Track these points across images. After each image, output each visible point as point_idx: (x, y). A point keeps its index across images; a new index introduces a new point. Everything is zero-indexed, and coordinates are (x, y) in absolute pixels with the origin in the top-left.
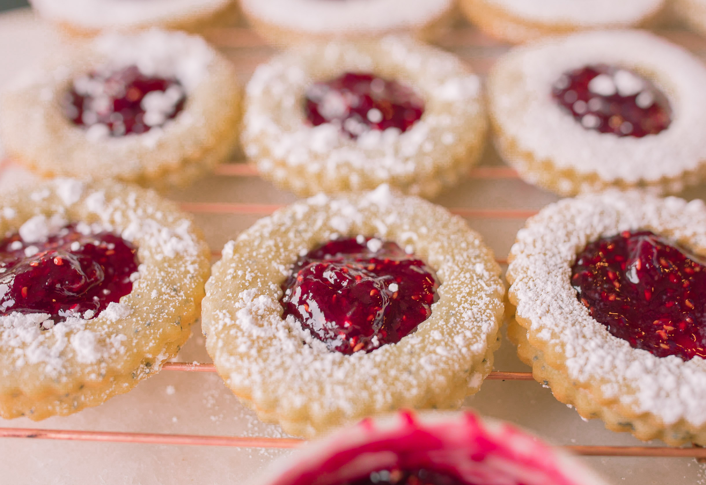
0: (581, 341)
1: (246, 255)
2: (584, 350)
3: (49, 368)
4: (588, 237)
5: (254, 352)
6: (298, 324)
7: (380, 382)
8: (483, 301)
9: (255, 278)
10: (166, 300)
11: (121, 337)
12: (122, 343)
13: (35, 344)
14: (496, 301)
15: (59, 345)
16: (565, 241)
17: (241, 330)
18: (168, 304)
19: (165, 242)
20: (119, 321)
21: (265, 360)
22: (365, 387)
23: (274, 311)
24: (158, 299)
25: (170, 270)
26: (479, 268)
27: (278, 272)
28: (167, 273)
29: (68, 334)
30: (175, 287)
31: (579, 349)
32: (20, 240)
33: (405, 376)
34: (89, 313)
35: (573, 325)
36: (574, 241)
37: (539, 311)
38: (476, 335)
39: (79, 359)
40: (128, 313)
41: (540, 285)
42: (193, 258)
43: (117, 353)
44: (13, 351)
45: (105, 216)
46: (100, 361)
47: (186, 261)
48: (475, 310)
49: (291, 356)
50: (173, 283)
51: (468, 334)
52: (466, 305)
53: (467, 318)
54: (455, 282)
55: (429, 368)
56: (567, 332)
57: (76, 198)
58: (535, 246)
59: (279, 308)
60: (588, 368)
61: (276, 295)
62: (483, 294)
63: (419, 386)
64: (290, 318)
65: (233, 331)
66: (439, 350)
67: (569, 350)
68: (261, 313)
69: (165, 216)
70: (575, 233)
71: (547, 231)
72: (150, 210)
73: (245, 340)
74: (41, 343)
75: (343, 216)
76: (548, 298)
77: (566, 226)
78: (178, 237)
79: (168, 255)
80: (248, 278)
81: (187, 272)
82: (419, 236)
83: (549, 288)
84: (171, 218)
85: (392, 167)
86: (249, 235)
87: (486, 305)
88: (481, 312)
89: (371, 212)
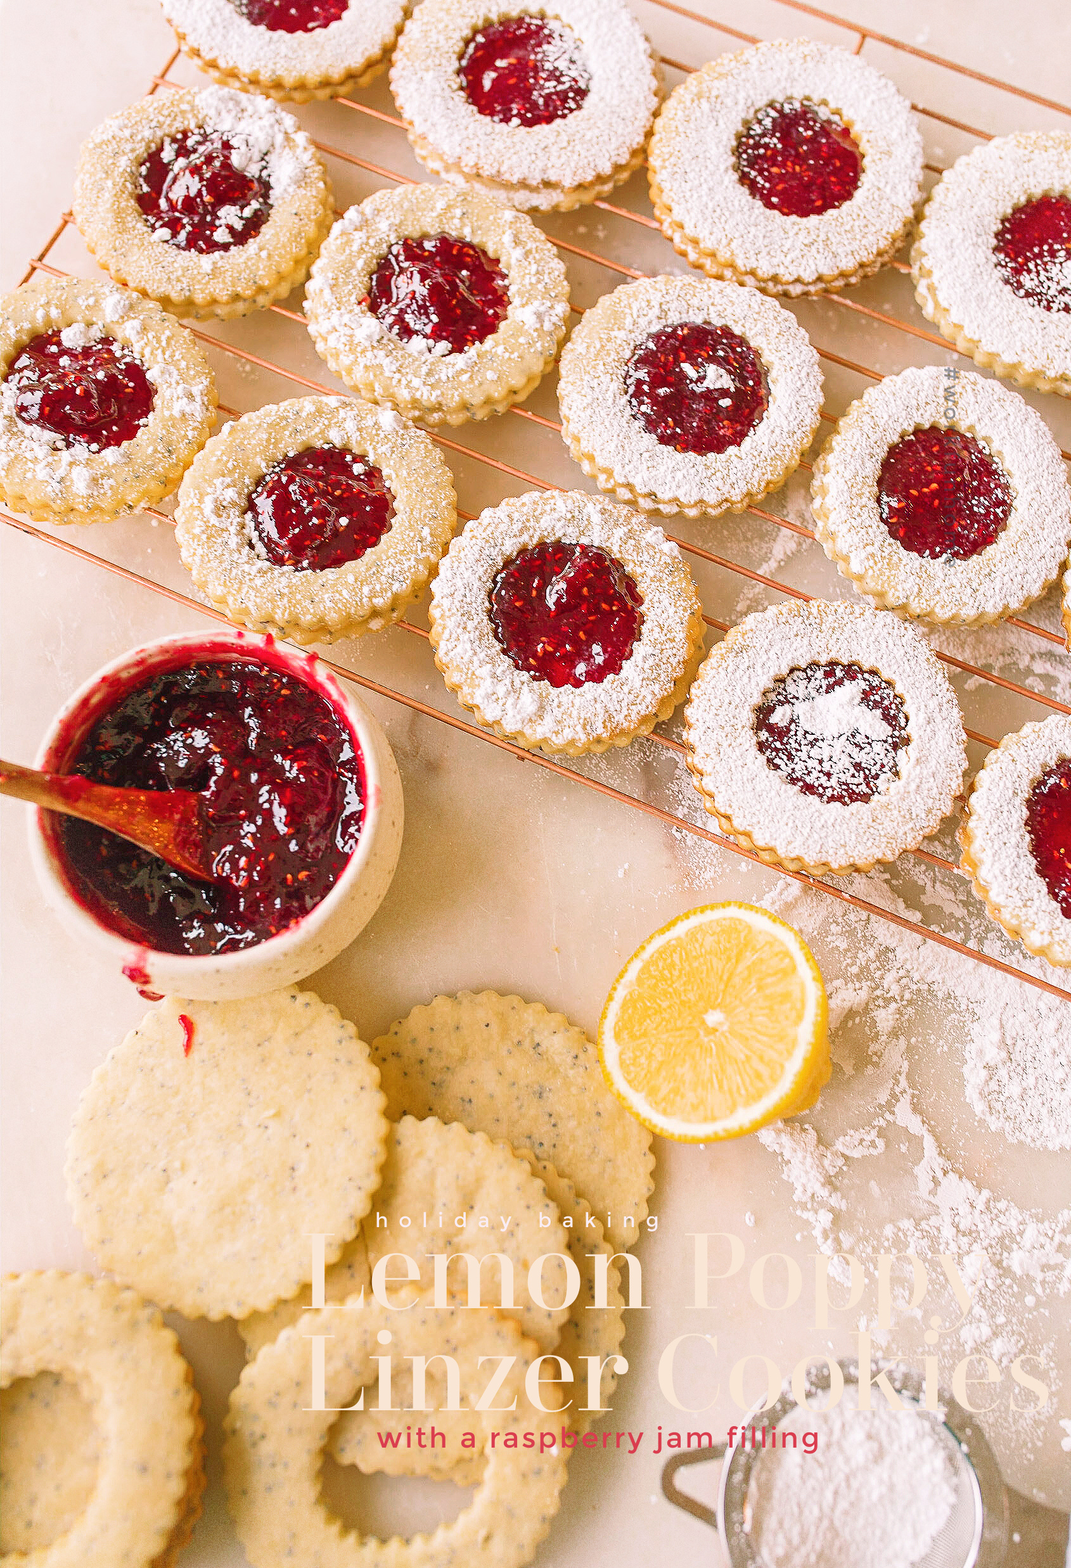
0: (460, 631)
1: (238, 441)
2: (457, 639)
3: (49, 489)
4: (541, 538)
5: (204, 537)
6: (252, 524)
7: (285, 600)
8: (409, 563)
9: (235, 468)
10: (159, 459)
11: (111, 481)
12: (111, 487)
13: (44, 463)
14: (421, 567)
15: (61, 472)
16: (515, 535)
17: (203, 514)
18: (159, 463)
19: (178, 398)
20: (114, 465)
21: (209, 548)
22: (272, 601)
23: (237, 504)
24: (152, 455)
25: (171, 429)
26: (426, 532)
27: (259, 466)
28: (168, 432)
29: (71, 464)
30: (170, 448)
31: (454, 636)
32: (59, 344)
33: (307, 603)
34: (95, 447)
35: (463, 615)
36: (525, 538)
37: (447, 591)
38: (383, 590)
39: (74, 489)
40: (124, 460)
42: (197, 424)
43: (105, 494)
44: (26, 463)
45: (137, 348)
46: (89, 496)
47: (189, 425)
48: (397, 569)
49: (232, 551)
50: (170, 443)
51: (378, 587)
52: (393, 561)
53: (385, 573)
55: (329, 604)
56: (453, 619)
57: (116, 318)
58: (485, 530)
59: (244, 503)
60: (451, 654)
61: (246, 490)
62: (413, 557)
63: (314, 615)
64: (249, 515)
65: (196, 513)
66: (345, 592)
67: (446, 635)
68: (225, 503)
69: (188, 368)
70: (532, 531)
71: (506, 520)
72: (177, 356)
73: (202, 524)
74: (49, 465)
75: (344, 429)
76: (459, 584)
77: (528, 520)
78: (191, 397)
79: (177, 414)
80: (230, 465)
81: (186, 436)
82: (397, 476)
83: (467, 574)
84: (192, 373)
85: (418, 389)
86: (250, 420)
87: (410, 568)
88: (401, 572)
89: (370, 434)
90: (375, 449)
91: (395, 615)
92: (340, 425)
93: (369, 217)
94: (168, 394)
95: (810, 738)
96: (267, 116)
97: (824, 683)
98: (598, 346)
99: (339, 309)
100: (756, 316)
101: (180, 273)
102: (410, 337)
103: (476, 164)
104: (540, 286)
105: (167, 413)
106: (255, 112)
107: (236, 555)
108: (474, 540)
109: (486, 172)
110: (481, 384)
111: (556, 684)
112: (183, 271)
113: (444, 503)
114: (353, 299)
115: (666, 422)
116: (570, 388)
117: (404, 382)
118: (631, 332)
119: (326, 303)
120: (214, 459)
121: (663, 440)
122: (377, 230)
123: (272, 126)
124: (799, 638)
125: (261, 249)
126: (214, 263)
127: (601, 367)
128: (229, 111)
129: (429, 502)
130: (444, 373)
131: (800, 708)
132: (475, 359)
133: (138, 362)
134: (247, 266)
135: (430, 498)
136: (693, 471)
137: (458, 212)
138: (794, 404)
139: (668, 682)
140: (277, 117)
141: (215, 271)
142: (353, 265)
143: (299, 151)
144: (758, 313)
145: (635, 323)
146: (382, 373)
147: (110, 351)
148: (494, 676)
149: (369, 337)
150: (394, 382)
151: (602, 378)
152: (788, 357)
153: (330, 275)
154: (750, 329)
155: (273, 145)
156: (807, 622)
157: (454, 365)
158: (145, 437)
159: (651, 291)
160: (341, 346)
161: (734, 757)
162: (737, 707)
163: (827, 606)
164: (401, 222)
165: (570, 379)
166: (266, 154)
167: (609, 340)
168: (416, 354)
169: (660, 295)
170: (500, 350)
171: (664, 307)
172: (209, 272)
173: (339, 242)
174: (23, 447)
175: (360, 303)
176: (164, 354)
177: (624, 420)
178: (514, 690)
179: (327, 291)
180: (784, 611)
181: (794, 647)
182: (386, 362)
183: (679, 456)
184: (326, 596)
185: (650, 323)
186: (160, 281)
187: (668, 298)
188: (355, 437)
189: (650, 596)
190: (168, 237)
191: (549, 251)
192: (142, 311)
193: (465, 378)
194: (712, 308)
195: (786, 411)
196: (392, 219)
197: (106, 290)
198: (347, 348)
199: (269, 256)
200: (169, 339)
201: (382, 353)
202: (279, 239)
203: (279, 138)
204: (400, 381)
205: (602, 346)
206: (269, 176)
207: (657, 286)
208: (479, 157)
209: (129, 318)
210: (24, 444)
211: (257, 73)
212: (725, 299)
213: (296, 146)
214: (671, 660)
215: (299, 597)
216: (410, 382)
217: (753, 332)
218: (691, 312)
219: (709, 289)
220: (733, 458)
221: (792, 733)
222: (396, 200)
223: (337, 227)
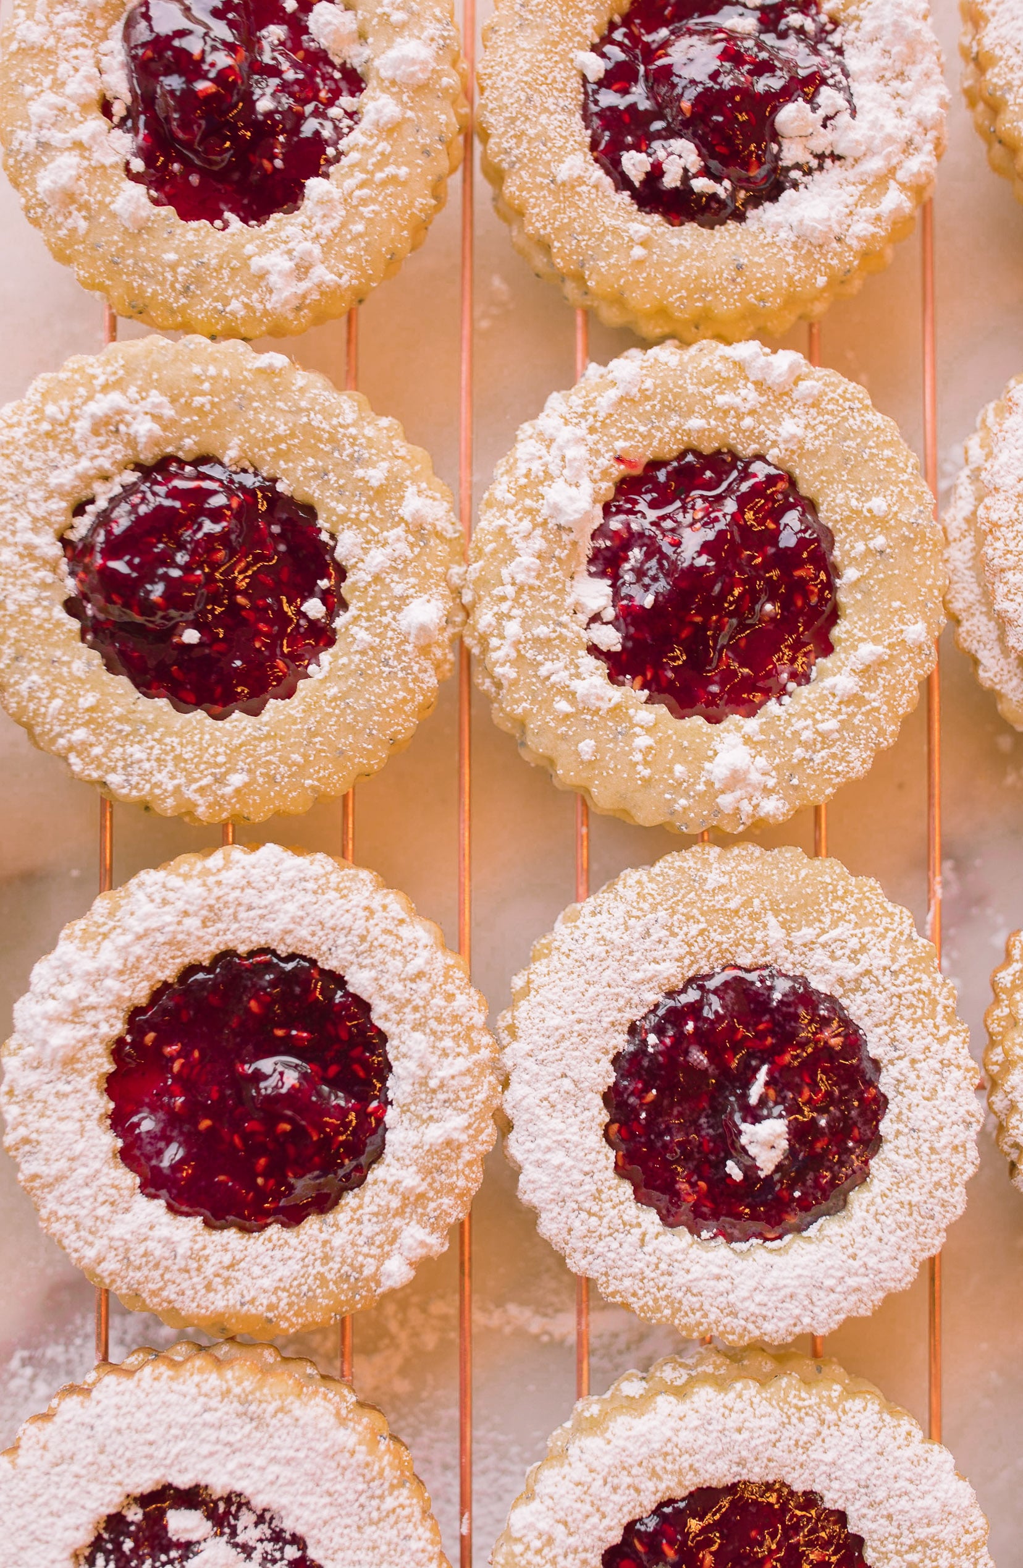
3: (21, 134)
5: (46, 426)
6: (118, 490)
8: (165, 780)
9: (200, 411)
10: (165, 279)
11: (83, 225)
12: (73, 230)
14: (170, 802)
15: (56, 137)
17: (84, 403)
18: (159, 283)
19: (289, 252)
20: (114, 215)
21: (31, 445)
23: (134, 448)
24: (165, 264)
25: (226, 273)
26: (237, 780)
27: (226, 448)
28: (218, 269)
29: (77, 145)
30: (192, 287)
33: (9, 651)
34: (138, 165)
38: (97, 762)
39: (41, 172)
40: (132, 224)
42: (260, 307)
43: (59, 226)
44: (46, 73)
46: (42, 204)
47: (249, 296)
48: (147, 766)
49: (42, 483)
50: (200, 281)
51: (97, 751)
52: (157, 752)
53: (129, 750)
54: (207, 737)
55: (23, 688)
59: (148, 457)
62: (181, 781)
64: (131, 477)
65: (82, 391)
66: (57, 703)
68: (122, 428)
72: (366, 211)
73: (67, 410)
74: (63, 110)
75: (366, 551)
78: (302, 269)
79: (257, 263)
80: (198, 400)
81: (226, 301)
84: (350, 250)
85: (502, 637)
86: (302, 390)
87: (158, 785)
88: (146, 775)
89: (376, 598)
90: (356, 619)
92: (370, 541)
93: (795, 395)
94: (290, 230)
96: (908, 122)
98: (732, 905)
99: (592, 430)
100: (925, 1148)
101: (531, 132)
102: (602, 574)
103: (996, 525)
104: (799, 752)
105: (250, 249)
106: (908, 98)
107: (38, 495)
109: (994, 550)
110: (564, 737)
112: (538, 136)
113: (308, 782)
114: (620, 445)
115: (647, 1090)
116: (631, 895)
117: (505, 607)
118: (789, 946)
119: (592, 403)
120: (197, 369)
121: (613, 1098)
122: (778, 420)
123: (889, 139)
124: (327, 1500)
125: (644, 244)
126: (580, 180)
127: (694, 929)
128: (886, 52)
129: (296, 757)
130: (555, 669)
132: (605, 706)
133: (330, 151)
134: (603, 234)
135: (305, 756)
136: (577, 1176)
137: (879, 541)
138: (788, 1291)
140: (917, 139)
141: (568, 189)
142: (690, 413)
143: (868, 211)
144: (933, 1150)
145: (809, 945)
146: (504, 562)
147: (336, 94)
149: (557, 509)
150: (497, 591)
151: (674, 942)
152: (872, 1242)
153: (648, 384)
154: (897, 1150)
155: (856, 160)
156: (362, 1499)
157: (578, 676)
158: (190, 236)
159: (887, 943)
160: (522, 469)
161: (61, 1493)
162: (150, 1457)
163: (409, 1518)
164: (814, 453)
165: (650, 887)
166: (836, 157)
167: (754, 917)
168: (570, 601)
169: (886, 962)
170: (643, 741)
171: (866, 980)
172: (559, 180)
173: (718, 366)
174: (74, 52)
175: (619, 460)
176: (362, 185)
177: (615, 1015)
179: (613, 394)
181: (306, 1500)
182: (527, 559)
183: (595, 1139)
184: (35, 677)
185: (824, 970)
186: (503, 108)
187: (886, 980)
188: (367, 575)
190: (592, 77)
191: (881, 732)
192: (424, 109)
193: (562, 706)
194: (904, 1064)
195: (768, 1283)
196: (811, 434)
197: (432, 29)
198: (523, 481)
199: (639, 263)
200: (393, 180)
201: (538, 544)
202: (677, 262)
203: (874, 164)
204: (504, 598)
205: (736, 912)
206: (795, 185)
207: (902, 949)
208: (1012, 523)
209: (397, 96)
210: (80, 51)
211: (992, 60)
212: (932, 1079)
213: (875, 201)
215: (12, 633)
216: (510, 618)
217: (893, 1156)
218: (880, 1031)
219: (942, 1040)
220: (636, 1232)
222: (854, 423)
223: (748, 350)
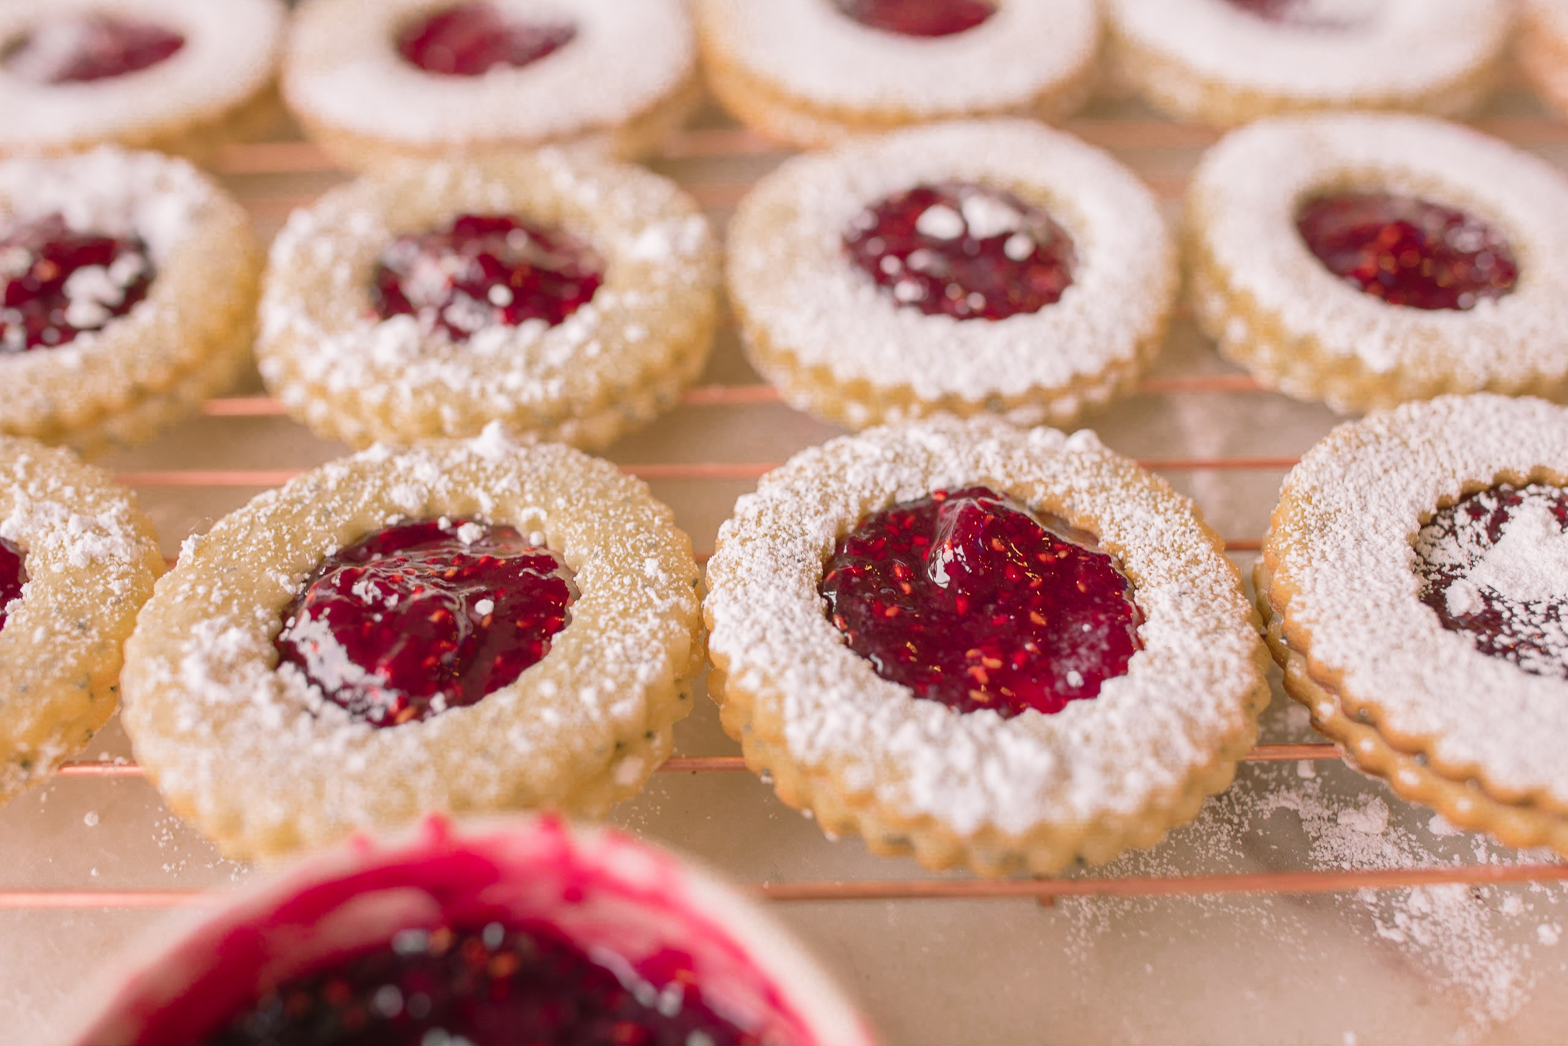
0: (814, 689)
1: (218, 558)
2: (818, 706)
4: (864, 503)
5: (205, 729)
6: (299, 679)
7: (429, 774)
8: (648, 626)
9: (227, 601)
10: (64, 644)
14: (673, 624)
16: (817, 513)
17: (188, 692)
18: (64, 652)
19: (73, 540)
21: (223, 745)
22: (400, 784)
23: (254, 656)
24: (46, 641)
25: (75, 590)
26: (651, 567)
27: (276, 586)
28: (69, 596)
30: (82, 620)
33: (477, 763)
35: (805, 661)
36: (836, 510)
37: (746, 638)
38: (623, 688)
41: (755, 590)
42: (125, 567)
47: (110, 573)
48: (629, 640)
49: (274, 735)
50: (79, 612)
51: (609, 685)
52: (614, 634)
53: (610, 658)
54: (601, 593)
55: (525, 747)
56: (790, 674)
58: (759, 523)
59: (268, 650)
60: (822, 738)
61: (264, 628)
62: (649, 613)
63: (503, 778)
64: (288, 667)
65: (172, 695)
67: (791, 707)
68: (228, 659)
69: (78, 493)
70: (841, 497)
71: (788, 496)
72: (53, 484)
73: (192, 708)
75: (416, 481)
76: (765, 616)
77: (826, 485)
78: (101, 531)
80: (215, 598)
81: (109, 593)
82: (549, 513)
83: (770, 597)
84: (89, 499)
85: (520, 390)
86: (231, 524)
87: (654, 634)
88: (640, 645)
89: (468, 473)
90: (486, 489)
91: (658, 742)
92: (406, 477)
94: (50, 542)
95: (1540, 609)
97: (1480, 526)
99: (331, 335)
105: (57, 572)
107: (285, 738)
108: (749, 544)
110: (624, 351)
111: (1053, 705)
113: (656, 523)
114: (350, 315)
117: (491, 388)
119: (306, 337)
120: (180, 601)
129: (629, 526)
131: (1482, 576)
134: (143, 342)
135: (629, 521)
139: (1243, 624)
141: (89, 364)
146: (446, 390)
148: (928, 738)
149: (403, 349)
150: (475, 394)
153: (297, 302)
156: (1384, 448)
157: (563, 339)
163: (1392, 418)
168: (493, 348)
172: (79, 367)
173: (292, 266)
178: (985, 750)
180: (1339, 442)
181: (1397, 486)
184: (513, 737)
188: (442, 486)
189: (1106, 517)
193: (594, 350)
198: (370, 379)
199: (180, 317)
200: (29, 466)
201: (434, 364)
214: (1217, 589)
221: (1506, 615)
